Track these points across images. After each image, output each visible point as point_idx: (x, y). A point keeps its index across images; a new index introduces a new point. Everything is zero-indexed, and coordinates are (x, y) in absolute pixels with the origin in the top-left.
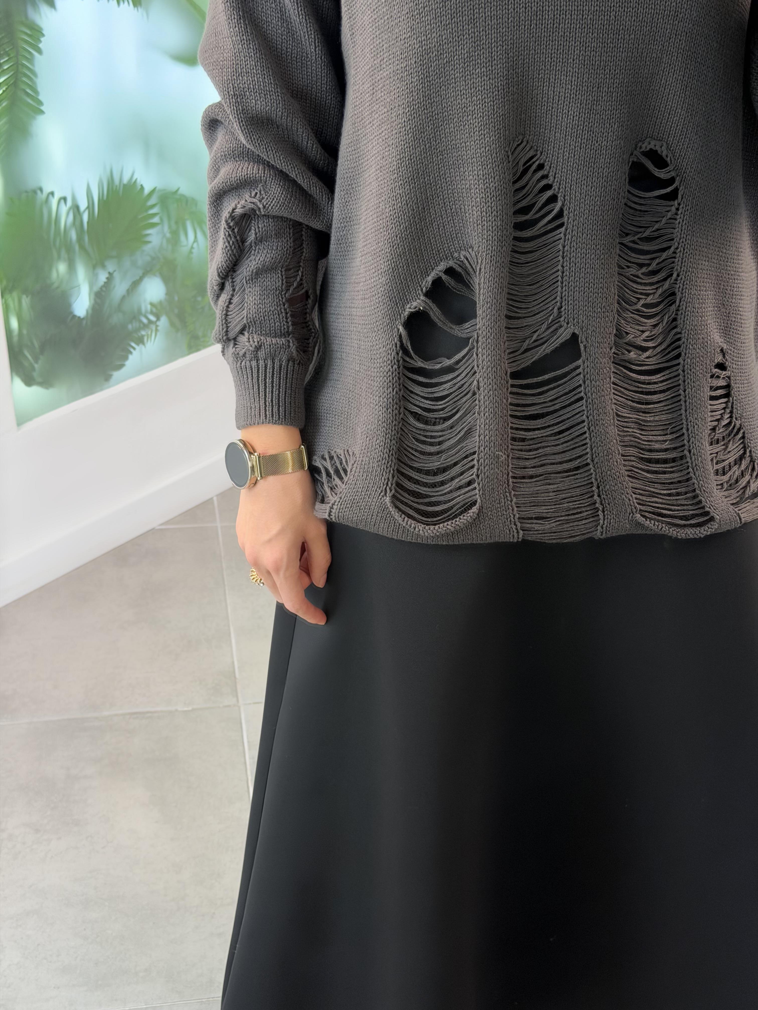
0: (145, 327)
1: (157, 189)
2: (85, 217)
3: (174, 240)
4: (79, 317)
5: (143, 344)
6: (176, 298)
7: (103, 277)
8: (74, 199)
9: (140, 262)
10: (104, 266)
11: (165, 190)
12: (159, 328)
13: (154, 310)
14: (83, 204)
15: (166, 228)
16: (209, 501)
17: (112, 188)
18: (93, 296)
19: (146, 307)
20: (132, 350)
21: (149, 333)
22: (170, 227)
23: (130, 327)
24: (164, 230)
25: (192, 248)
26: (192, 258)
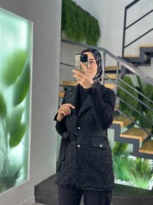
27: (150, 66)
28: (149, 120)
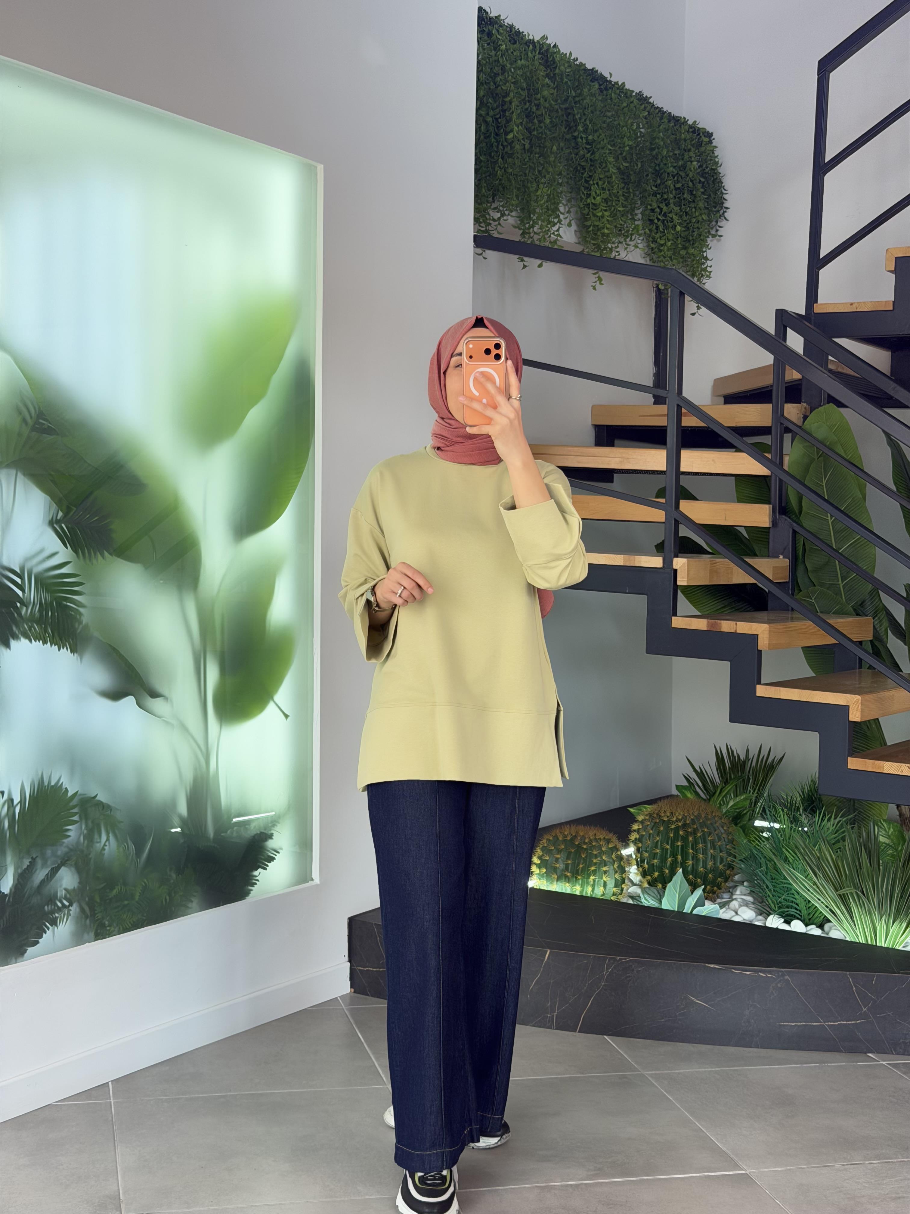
0: (59, 910)
1: (79, 793)
2: (17, 810)
3: (90, 836)
4: (4, 893)
5: (56, 925)
6: (88, 888)
7: (26, 862)
8: (10, 794)
9: (59, 853)
10: (28, 852)
11: (85, 794)
12: (71, 912)
13: (68, 896)
14: (17, 800)
15: (83, 827)
16: (105, 1085)
17: (42, 789)
18: (17, 876)
19: (61, 893)
20: (46, 929)
21: (62, 915)
22: (87, 826)
23: (46, 907)
24: (81, 828)
25: (105, 845)
26: (104, 854)
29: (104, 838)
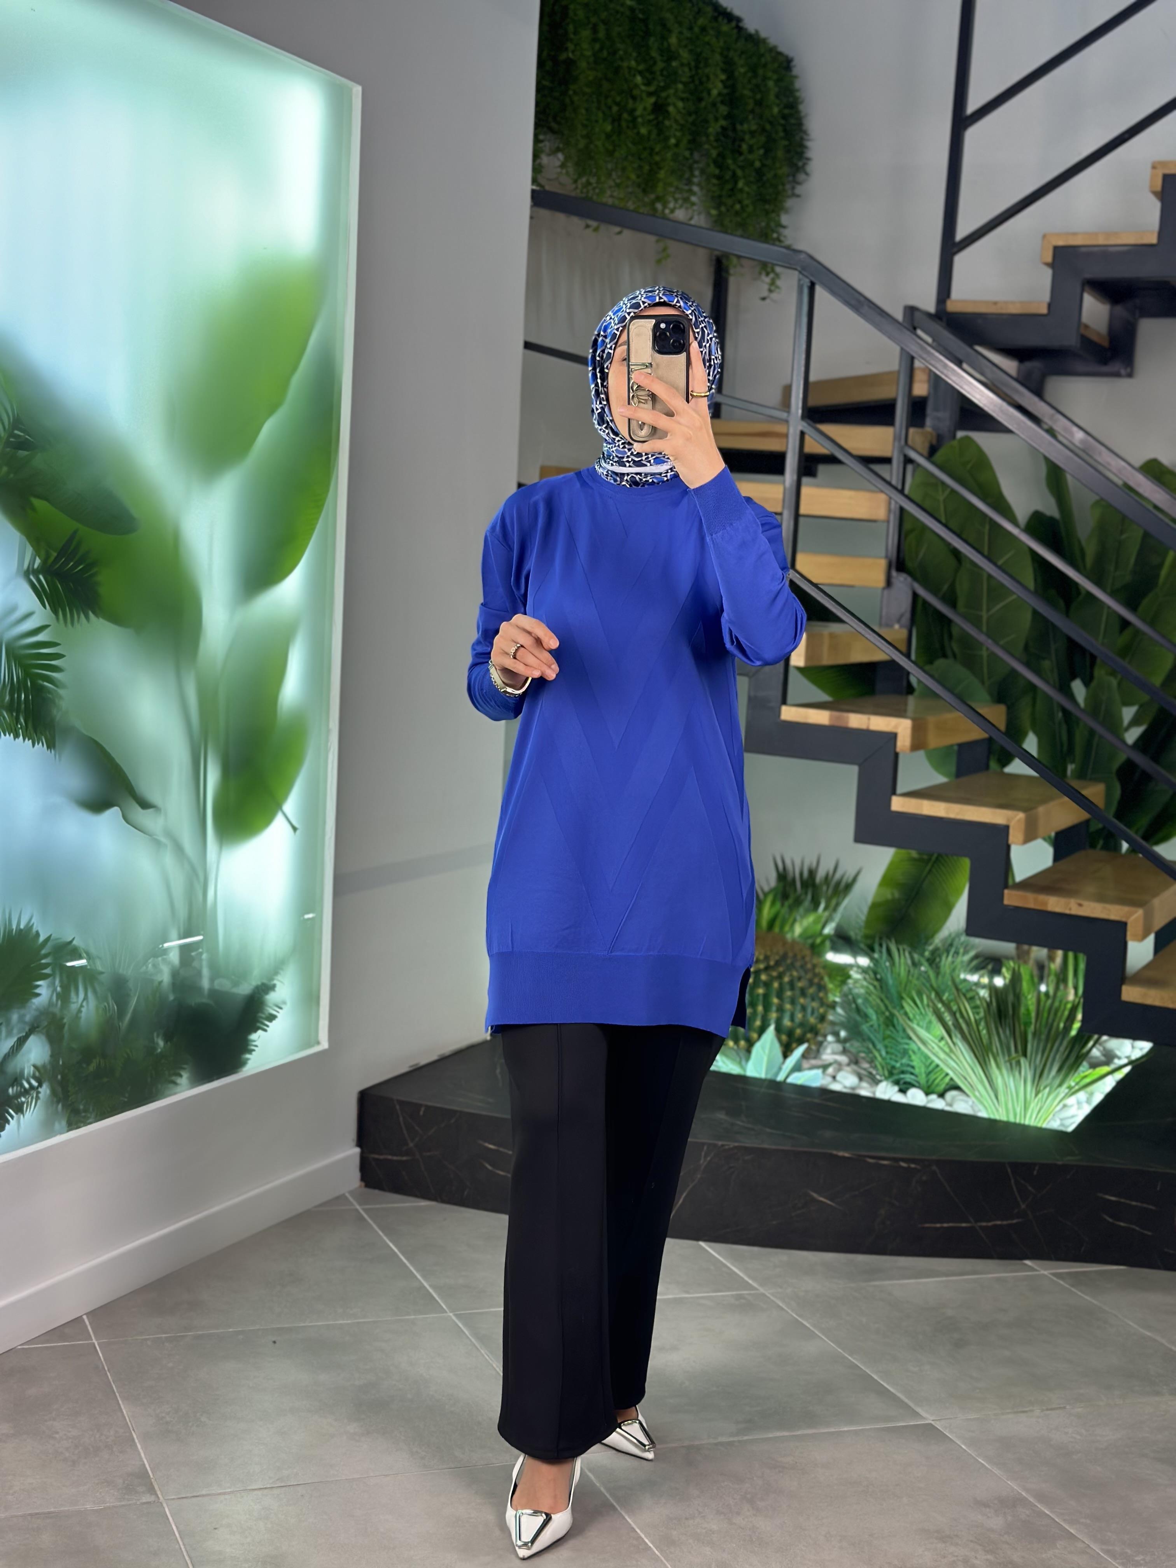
0: (26, 1092)
1: (52, 938)
3: (65, 994)
5: (22, 1112)
6: (61, 1063)
9: (28, 1018)
11: (60, 938)
12: (40, 1095)
15: (57, 982)
16: (79, 1320)
17: (9, 935)
19: (29, 1070)
20: (10, 1118)
21: (30, 1101)
22: (61, 981)
23: (10, 1090)
24: (54, 983)
25: (82, 1006)
26: (80, 1018)
27: (1130, 375)
28: (1100, 730)
29: (81, 995)
